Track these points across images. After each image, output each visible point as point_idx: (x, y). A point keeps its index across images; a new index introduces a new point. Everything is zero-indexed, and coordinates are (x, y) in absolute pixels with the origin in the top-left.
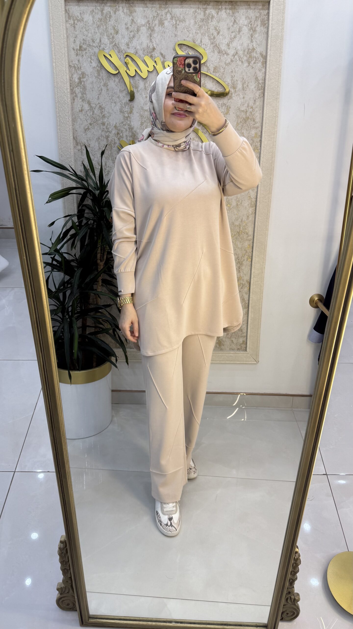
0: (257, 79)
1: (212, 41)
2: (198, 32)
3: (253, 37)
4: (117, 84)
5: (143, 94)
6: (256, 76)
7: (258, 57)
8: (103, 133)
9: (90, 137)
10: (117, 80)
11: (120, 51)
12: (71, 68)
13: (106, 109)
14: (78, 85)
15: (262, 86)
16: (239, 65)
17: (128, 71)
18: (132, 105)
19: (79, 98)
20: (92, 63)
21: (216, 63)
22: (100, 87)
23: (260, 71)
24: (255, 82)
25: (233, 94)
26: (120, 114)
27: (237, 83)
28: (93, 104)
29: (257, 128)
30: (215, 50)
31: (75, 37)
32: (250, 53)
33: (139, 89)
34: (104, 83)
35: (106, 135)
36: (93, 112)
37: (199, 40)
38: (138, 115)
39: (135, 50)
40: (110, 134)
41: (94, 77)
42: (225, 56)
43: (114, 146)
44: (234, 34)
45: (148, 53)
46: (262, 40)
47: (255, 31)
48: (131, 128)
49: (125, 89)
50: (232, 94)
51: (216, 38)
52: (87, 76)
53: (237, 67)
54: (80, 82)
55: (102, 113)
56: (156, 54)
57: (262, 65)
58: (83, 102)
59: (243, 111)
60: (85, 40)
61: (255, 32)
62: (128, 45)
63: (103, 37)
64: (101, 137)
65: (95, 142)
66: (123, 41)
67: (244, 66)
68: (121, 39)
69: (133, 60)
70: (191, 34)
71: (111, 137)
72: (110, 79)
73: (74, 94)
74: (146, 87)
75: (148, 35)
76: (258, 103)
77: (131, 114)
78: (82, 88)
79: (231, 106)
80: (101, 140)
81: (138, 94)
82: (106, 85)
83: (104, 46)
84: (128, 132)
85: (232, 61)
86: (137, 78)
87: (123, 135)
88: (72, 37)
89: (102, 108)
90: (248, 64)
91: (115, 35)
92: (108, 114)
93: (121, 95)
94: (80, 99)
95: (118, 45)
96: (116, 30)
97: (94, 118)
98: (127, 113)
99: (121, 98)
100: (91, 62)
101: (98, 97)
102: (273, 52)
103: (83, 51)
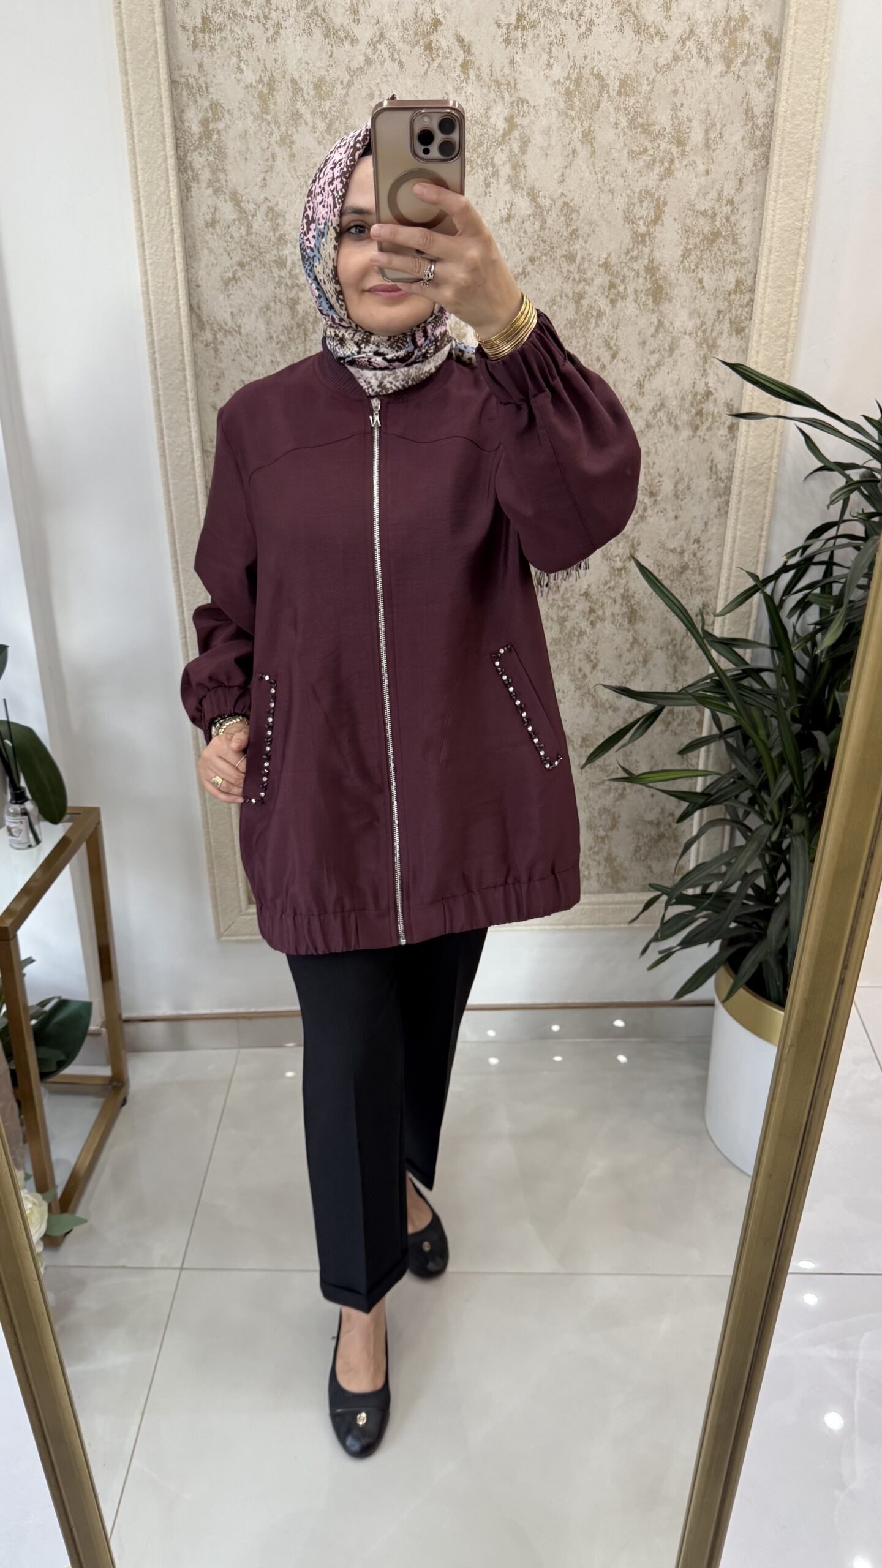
0: (749, 112)
6: (747, 105)
7: (755, 43)
15: (763, 136)
19: (204, 185)
24: (742, 123)
27: (689, 128)
29: (742, 264)
32: (731, 33)
52: (226, 113)
54: (207, 134)
57: (768, 67)
67: (714, 73)
76: (748, 189)
78: (214, 152)
94: (207, 188)
102: (805, 27)
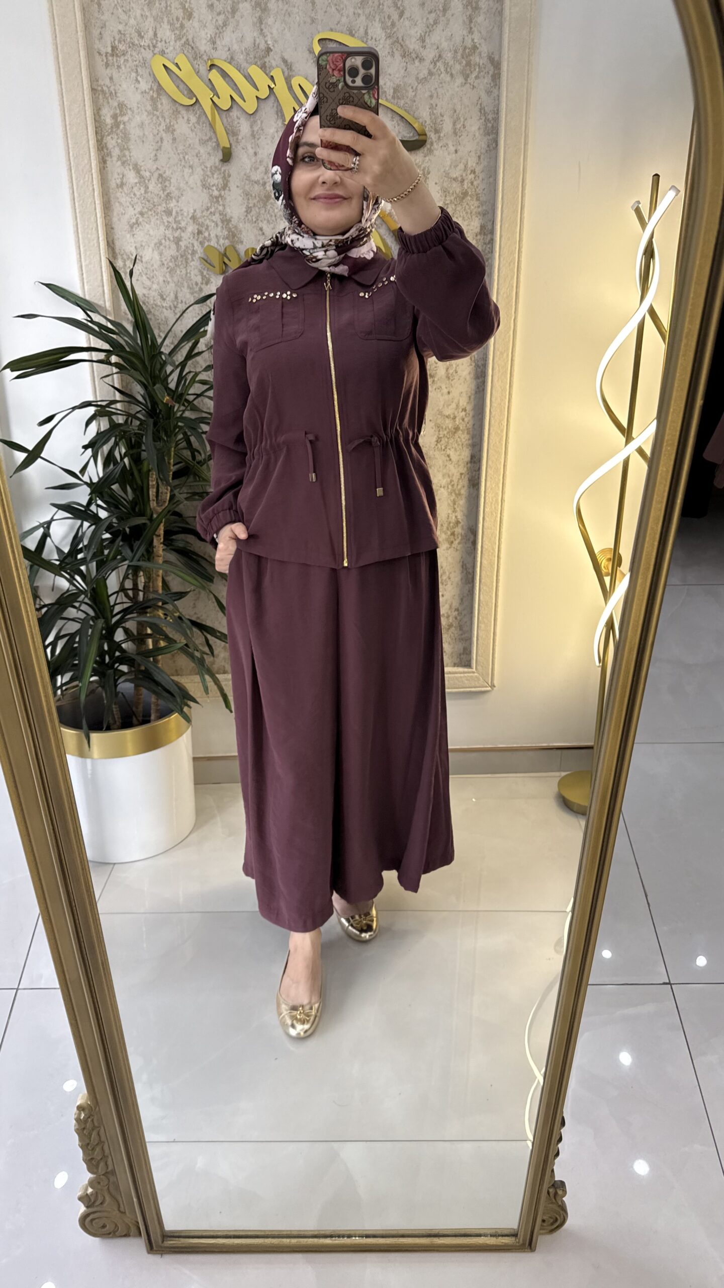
1: (389, 31)
2: (360, 11)
3: (474, 21)
4: (193, 128)
5: (249, 147)
8: (169, 233)
9: (142, 241)
10: (193, 119)
11: (195, 56)
12: (95, 94)
13: (172, 181)
14: (112, 131)
16: (445, 82)
17: (215, 99)
18: (227, 172)
20: (139, 82)
21: (397, 78)
22: (158, 134)
23: (490, 93)
25: (435, 144)
26: (202, 191)
28: (145, 171)
30: (394, 50)
31: (102, 28)
33: (240, 137)
34: (166, 126)
35: (174, 237)
36: (147, 187)
37: (362, 30)
38: (240, 191)
39: (228, 53)
40: (183, 234)
41: (146, 114)
42: (417, 62)
43: (192, 258)
44: (433, 15)
45: (256, 60)
46: (491, 28)
47: (476, 8)
48: (226, 221)
49: (210, 138)
50: (432, 144)
51: (397, 23)
53: (441, 85)
55: (164, 190)
56: (273, 59)
58: (125, 168)
59: (455, 179)
60: (122, 32)
61: (477, 12)
62: (214, 43)
63: (161, 26)
64: (165, 240)
65: (153, 250)
66: (203, 33)
68: (198, 30)
69: (224, 75)
70: (345, 18)
71: (185, 240)
72: (179, 117)
73: (105, 151)
74: (255, 133)
75: (255, 20)
77: (224, 190)
79: (430, 169)
80: (165, 247)
81: (239, 147)
82: (171, 129)
83: (164, 45)
84: (219, 228)
85: (431, 73)
86: (235, 113)
87: (209, 235)
88: (95, 26)
89: (166, 179)
90: (464, 81)
91: (185, 22)
92: (177, 192)
93: (202, 151)
95: (194, 43)
96: (188, 11)
97: (149, 201)
98: (217, 189)
99: (204, 156)
100: (137, 80)
101: (156, 155)
103: (120, 57)
